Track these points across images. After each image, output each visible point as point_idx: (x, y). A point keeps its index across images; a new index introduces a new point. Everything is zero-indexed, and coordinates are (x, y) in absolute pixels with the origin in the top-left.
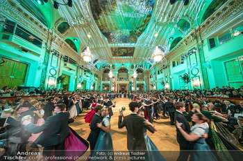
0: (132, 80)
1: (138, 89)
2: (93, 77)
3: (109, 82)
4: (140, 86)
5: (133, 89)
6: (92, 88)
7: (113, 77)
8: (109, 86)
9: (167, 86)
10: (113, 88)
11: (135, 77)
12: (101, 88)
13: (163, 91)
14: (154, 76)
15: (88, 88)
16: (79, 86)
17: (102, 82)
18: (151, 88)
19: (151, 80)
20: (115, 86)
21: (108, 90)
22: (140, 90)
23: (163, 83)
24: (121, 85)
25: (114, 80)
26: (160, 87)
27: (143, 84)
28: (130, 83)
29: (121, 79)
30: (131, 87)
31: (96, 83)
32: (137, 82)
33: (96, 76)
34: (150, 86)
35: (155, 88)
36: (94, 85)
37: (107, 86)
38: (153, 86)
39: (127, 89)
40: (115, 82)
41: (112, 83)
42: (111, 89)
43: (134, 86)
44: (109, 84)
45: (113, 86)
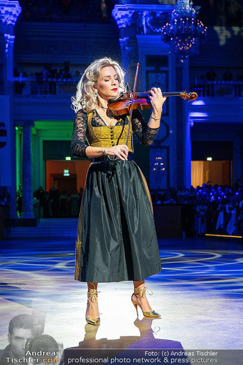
32: (199, 110)
43: (170, 142)
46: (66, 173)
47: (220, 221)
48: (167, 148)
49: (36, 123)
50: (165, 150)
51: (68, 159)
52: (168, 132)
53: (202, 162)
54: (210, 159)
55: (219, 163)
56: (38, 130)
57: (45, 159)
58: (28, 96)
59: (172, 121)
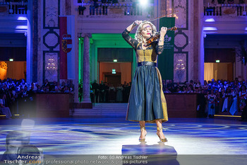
3: (23, 24)
40: (63, 22)
41: (42, 32)
42: (35, 68)
43: (189, 49)
44: (22, 37)
45: (51, 50)
46: (114, 72)
47: (225, 106)
48: (187, 53)
49: (93, 35)
50: (185, 55)
51: (115, 61)
52: (187, 41)
53: (212, 64)
54: (218, 61)
55: (225, 64)
56: (94, 40)
57: (99, 62)
58: (87, 16)
59: (190, 33)
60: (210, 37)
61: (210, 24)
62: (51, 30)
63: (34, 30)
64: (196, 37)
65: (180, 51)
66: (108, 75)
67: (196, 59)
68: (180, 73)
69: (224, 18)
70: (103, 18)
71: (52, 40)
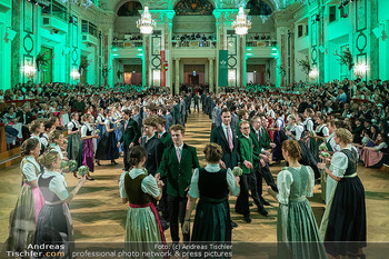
0: (230, 46)
1: (250, 77)
2: (76, 31)
3: (140, 53)
4: (260, 67)
5: (232, 76)
6: (75, 74)
7: (156, 33)
8: (139, 68)
9: (362, 68)
10: (156, 76)
11: (242, 31)
12: (111, 74)
13: (345, 88)
14: (314, 28)
15: (59, 76)
16: (28, 69)
17: (114, 53)
18: (299, 75)
19: (303, 43)
20: (163, 67)
21: (137, 81)
22: (261, 80)
23: (348, 59)
24: (188, 65)
25: (159, 44)
26: (335, 73)
27: (270, 60)
28: (224, 55)
29: (185, 39)
30: (224, 73)
31: (91, 57)
32: (250, 52)
33: (89, 27)
34: (298, 69)
35: (314, 73)
36: (83, 66)
37: (134, 66)
38: (307, 67)
39: (210, 77)
40: (163, 53)
41: (151, 58)
42: (147, 77)
43: (238, 67)
44: (140, 60)
45: (157, 67)
48: (236, 69)
52: (236, 62)
54: (255, 72)
55: (259, 74)
58: (177, 48)
59: (238, 57)
60: (249, 59)
61: (249, 52)
62: (156, 56)
63: (147, 56)
64: (241, 60)
65: (232, 68)
66: (191, 76)
67: (241, 73)
68: (232, 82)
69: (258, 48)
70: (186, 49)
71: (157, 62)
